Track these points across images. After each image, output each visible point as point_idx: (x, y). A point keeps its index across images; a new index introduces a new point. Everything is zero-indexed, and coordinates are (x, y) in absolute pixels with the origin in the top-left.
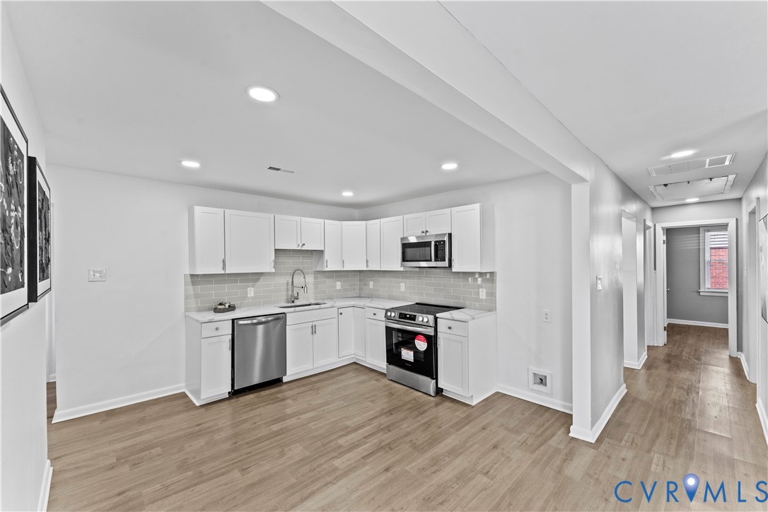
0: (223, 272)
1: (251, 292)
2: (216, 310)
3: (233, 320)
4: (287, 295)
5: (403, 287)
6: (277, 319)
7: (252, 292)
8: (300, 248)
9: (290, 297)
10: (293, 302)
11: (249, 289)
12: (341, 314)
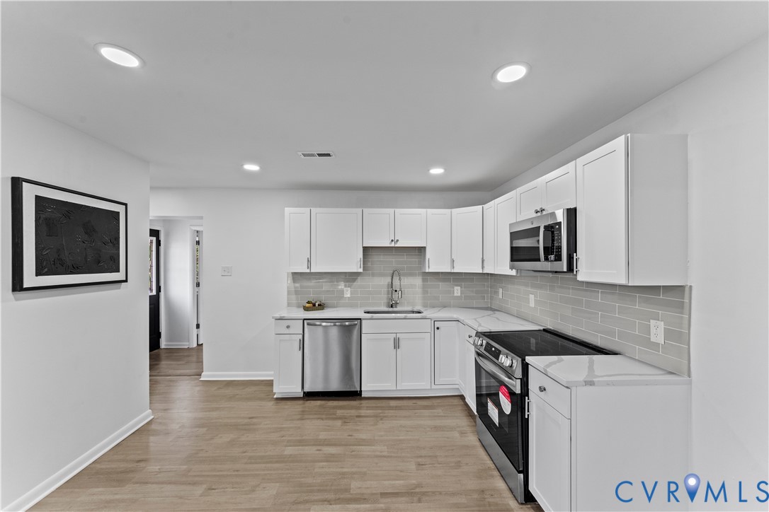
0: (308, 271)
2: (306, 309)
3: (304, 320)
5: (532, 300)
7: (349, 293)
8: (393, 245)
10: (391, 307)
11: (345, 289)
12: (438, 328)
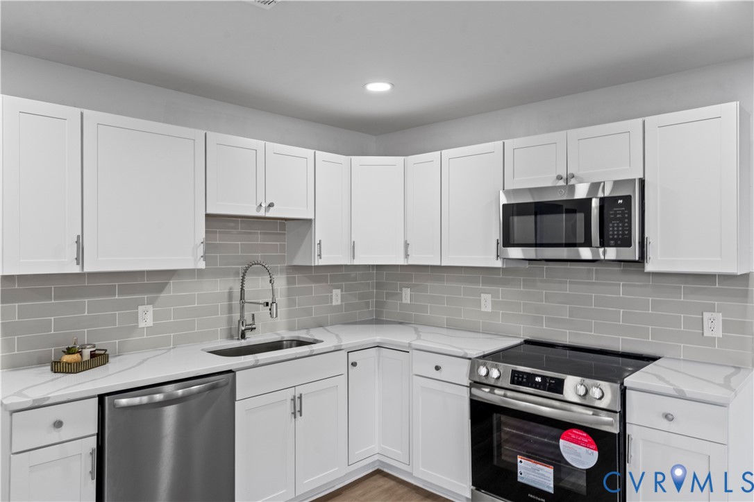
0: (77, 270)
1: (146, 317)
2: (58, 367)
3: (101, 398)
4: (230, 320)
5: (486, 302)
6: (213, 387)
7: (150, 316)
8: (262, 213)
9: (235, 325)
10: (243, 336)
11: (141, 308)
12: (354, 364)
